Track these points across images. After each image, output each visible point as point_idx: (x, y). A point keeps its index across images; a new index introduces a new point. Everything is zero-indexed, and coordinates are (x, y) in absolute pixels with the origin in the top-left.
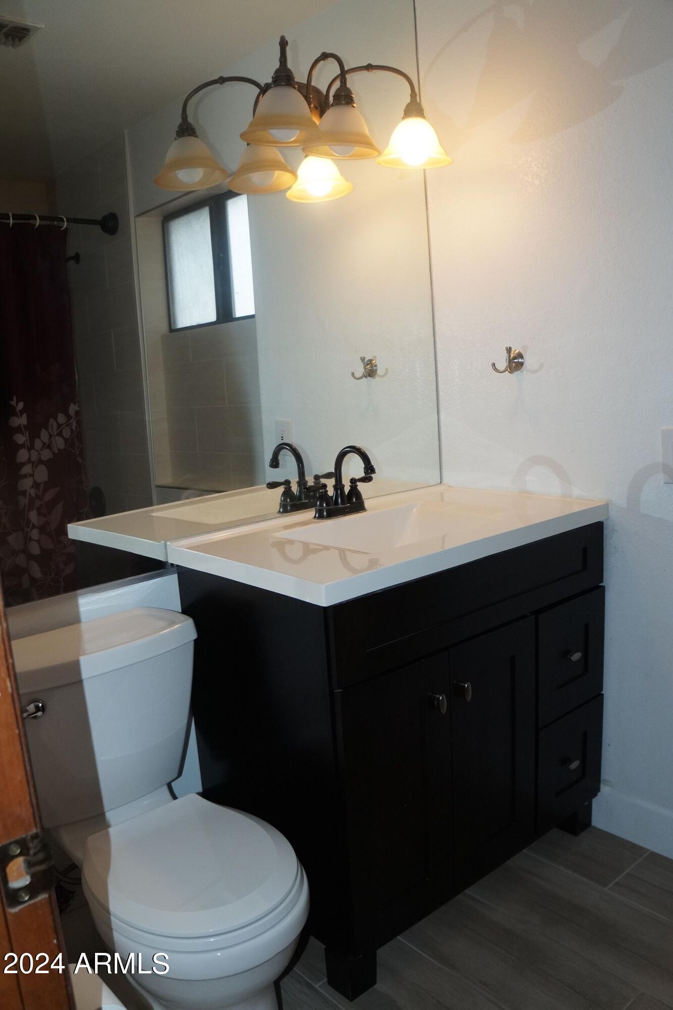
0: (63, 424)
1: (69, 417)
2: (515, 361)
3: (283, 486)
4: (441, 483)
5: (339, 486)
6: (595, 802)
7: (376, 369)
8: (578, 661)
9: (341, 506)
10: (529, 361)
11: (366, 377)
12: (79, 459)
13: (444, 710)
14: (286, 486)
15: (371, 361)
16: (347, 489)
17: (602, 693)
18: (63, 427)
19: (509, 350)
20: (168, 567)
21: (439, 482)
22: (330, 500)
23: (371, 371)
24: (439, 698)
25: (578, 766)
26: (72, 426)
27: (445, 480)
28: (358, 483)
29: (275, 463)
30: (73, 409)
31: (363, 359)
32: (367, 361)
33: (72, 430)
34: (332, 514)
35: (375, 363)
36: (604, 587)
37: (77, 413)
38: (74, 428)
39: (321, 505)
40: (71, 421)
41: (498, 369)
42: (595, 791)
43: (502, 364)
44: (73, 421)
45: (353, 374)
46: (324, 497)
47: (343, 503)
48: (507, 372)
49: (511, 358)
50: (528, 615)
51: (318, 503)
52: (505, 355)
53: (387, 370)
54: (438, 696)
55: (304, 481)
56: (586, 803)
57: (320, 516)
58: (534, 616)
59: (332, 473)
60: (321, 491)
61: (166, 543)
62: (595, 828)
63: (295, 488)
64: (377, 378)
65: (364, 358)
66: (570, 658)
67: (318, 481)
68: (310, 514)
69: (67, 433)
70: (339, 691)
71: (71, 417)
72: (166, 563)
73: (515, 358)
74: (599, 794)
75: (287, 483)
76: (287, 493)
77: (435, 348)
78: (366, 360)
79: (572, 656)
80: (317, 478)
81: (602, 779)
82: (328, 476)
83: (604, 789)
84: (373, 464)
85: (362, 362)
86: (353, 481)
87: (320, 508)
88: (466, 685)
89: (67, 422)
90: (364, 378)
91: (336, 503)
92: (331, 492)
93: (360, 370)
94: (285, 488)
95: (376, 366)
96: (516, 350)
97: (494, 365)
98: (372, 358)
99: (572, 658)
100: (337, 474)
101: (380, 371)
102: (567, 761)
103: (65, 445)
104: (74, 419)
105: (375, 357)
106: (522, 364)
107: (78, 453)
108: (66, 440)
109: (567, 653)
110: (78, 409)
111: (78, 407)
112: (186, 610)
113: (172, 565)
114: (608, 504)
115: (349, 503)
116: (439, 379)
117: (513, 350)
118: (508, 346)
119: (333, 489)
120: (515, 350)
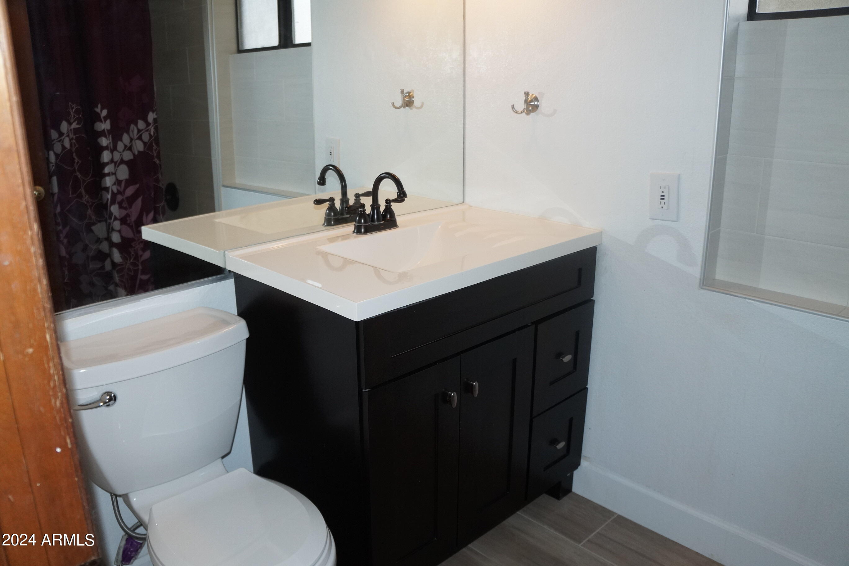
0: (142, 130)
1: (148, 124)
2: (532, 103)
3: (328, 202)
4: (463, 202)
5: (375, 205)
6: (576, 474)
7: (413, 101)
8: (569, 361)
9: (376, 223)
10: (544, 105)
11: (404, 107)
12: (156, 160)
13: (455, 403)
14: (330, 203)
15: (409, 93)
16: (382, 208)
17: (587, 387)
18: (143, 131)
19: (527, 94)
20: (226, 273)
21: (462, 202)
22: (367, 217)
23: (408, 101)
24: (451, 394)
25: (565, 445)
26: (150, 131)
27: (467, 200)
28: (392, 204)
29: (322, 181)
30: (151, 117)
31: (402, 92)
32: (406, 93)
33: (150, 135)
34: (369, 230)
35: (412, 95)
36: (594, 301)
37: (155, 120)
38: (152, 133)
39: (359, 221)
40: (150, 127)
41: (517, 110)
42: (577, 464)
43: (520, 106)
44: (151, 128)
45: (393, 104)
46: (363, 215)
47: (378, 220)
48: (524, 113)
49: (528, 102)
50: (530, 324)
51: (357, 218)
52: (523, 98)
53: (423, 103)
54: (450, 393)
55: (347, 199)
56: (569, 475)
57: (358, 231)
58: (534, 326)
59: (370, 191)
60: (360, 210)
61: (225, 252)
62: (575, 494)
63: (338, 205)
64: (414, 109)
65: (403, 90)
66: (562, 360)
67: (358, 199)
68: (350, 228)
69: (146, 137)
70: (367, 390)
71: (150, 124)
72: (225, 269)
73: (531, 101)
74: (579, 467)
75: (332, 200)
76: (332, 208)
77: (464, 86)
78: (404, 92)
79: (564, 358)
80: (357, 196)
81: (582, 455)
82: (367, 194)
83: (584, 463)
84: (405, 190)
85: (402, 94)
86: (388, 202)
87: (359, 225)
88: (474, 384)
89: (146, 128)
90: (402, 108)
91: (373, 220)
92: (368, 210)
93: (399, 102)
94: (330, 204)
95: (413, 97)
96: (534, 93)
97: (513, 107)
98: (410, 91)
99: (563, 359)
100: (374, 194)
101: (417, 103)
102: (555, 442)
103: (144, 148)
104: (153, 126)
105: (413, 91)
106: (537, 107)
107: (155, 155)
108: (145, 144)
109: (560, 355)
110: (155, 116)
111: (156, 114)
112: (241, 314)
113: (230, 271)
114: (601, 232)
115: (383, 220)
116: (467, 113)
117: (530, 94)
118: (526, 90)
119: (370, 208)
120: (533, 95)
